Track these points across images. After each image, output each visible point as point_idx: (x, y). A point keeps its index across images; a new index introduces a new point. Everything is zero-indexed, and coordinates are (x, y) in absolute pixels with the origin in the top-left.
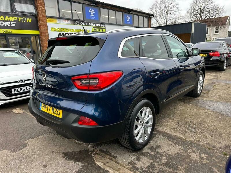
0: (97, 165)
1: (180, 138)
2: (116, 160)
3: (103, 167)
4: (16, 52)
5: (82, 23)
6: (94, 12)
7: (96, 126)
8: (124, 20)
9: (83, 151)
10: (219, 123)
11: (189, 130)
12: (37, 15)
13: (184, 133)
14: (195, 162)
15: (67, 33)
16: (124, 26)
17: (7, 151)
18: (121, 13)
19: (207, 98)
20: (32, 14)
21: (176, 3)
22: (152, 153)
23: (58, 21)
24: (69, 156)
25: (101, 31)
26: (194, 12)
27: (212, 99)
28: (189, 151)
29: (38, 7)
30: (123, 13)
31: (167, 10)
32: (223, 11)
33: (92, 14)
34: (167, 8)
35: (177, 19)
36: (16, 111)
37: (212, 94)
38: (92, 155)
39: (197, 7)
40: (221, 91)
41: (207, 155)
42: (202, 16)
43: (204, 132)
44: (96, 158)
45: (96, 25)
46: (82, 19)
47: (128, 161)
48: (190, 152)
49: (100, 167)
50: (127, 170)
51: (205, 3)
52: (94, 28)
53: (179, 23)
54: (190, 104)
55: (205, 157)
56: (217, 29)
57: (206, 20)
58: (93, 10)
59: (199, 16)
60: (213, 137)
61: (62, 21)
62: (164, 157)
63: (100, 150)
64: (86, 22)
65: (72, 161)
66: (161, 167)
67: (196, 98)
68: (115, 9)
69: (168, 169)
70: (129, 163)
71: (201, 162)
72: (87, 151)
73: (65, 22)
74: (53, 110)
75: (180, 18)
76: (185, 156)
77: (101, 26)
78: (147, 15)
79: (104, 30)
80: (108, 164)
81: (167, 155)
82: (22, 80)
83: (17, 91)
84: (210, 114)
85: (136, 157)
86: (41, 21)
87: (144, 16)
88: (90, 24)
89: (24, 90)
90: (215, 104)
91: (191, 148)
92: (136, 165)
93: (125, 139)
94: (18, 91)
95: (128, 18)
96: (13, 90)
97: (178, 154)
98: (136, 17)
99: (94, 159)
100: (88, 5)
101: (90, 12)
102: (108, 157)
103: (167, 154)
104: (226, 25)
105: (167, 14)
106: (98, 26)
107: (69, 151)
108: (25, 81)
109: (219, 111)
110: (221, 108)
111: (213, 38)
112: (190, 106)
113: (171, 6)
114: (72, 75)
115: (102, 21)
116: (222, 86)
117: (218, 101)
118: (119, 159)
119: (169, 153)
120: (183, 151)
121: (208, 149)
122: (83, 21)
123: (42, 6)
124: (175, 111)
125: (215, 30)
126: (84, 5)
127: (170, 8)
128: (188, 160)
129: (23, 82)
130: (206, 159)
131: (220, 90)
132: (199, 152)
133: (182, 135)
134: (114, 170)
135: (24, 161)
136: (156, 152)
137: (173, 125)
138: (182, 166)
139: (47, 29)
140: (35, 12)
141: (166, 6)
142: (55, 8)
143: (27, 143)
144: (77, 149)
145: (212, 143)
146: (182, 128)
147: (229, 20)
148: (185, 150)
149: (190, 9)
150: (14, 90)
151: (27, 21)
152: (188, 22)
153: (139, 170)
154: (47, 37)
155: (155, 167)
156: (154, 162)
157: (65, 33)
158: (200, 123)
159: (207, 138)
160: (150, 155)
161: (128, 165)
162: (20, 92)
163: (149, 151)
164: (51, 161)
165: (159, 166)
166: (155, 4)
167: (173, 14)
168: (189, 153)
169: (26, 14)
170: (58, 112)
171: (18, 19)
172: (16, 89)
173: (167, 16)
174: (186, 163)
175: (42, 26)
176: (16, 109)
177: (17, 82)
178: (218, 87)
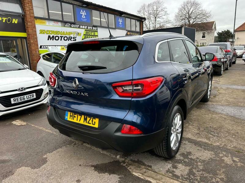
0: (135, 176)
1: (206, 143)
2: (152, 169)
3: (142, 178)
4: (7, 56)
5: (73, 26)
6: (85, 14)
7: (141, 134)
8: (116, 23)
9: (113, 162)
10: (237, 127)
11: (212, 135)
12: (24, 15)
13: (209, 139)
14: (231, 166)
15: (57, 35)
16: (116, 30)
17: (26, 168)
18: (113, 16)
19: (216, 102)
20: (18, 15)
21: (164, 7)
22: (186, 160)
23: (47, 23)
24: (100, 169)
25: (93, 34)
26: (182, 16)
27: (221, 103)
28: (221, 155)
29: (25, 7)
30: (115, 15)
31: (155, 14)
32: (210, 16)
33: (83, 16)
34: (155, 11)
35: (165, 23)
36: (17, 122)
37: (219, 99)
38: (124, 166)
39: (185, 11)
40: (227, 95)
41: (239, 159)
42: (190, 20)
43: (227, 136)
44: (130, 169)
45: (87, 28)
46: (73, 21)
47: (165, 170)
48: (223, 157)
49: (138, 177)
50: (168, 178)
51: (193, 8)
52: (85, 30)
53: (168, 28)
54: (203, 109)
55: (238, 161)
56: (204, 34)
57: (194, 24)
58: (84, 11)
59: (187, 21)
60: (237, 140)
61: (52, 23)
62: (199, 164)
63: (131, 160)
64: (77, 25)
65: (106, 174)
66: (200, 173)
67: (206, 103)
68: (108, 11)
69: (208, 175)
70: (167, 171)
71: (236, 165)
72: (117, 162)
73: (55, 24)
74: (85, 119)
75: (168, 22)
76: (218, 160)
77: (92, 28)
78: (139, 19)
79: (96, 34)
80: (146, 174)
81: (201, 161)
82: (22, 88)
83: (16, 100)
84: (225, 119)
85: (171, 165)
86: (29, 22)
87: (136, 20)
88: (81, 27)
89: (24, 99)
90: (226, 108)
91: (221, 152)
92: (175, 173)
93: (162, 146)
94: (18, 100)
95: (120, 21)
96: (12, 99)
97: (211, 159)
98: (128, 20)
99: (129, 170)
100: (79, 6)
101: (81, 13)
102: (143, 167)
103: (201, 159)
104: (212, 30)
105: (155, 18)
106: (90, 29)
107: (98, 163)
108: (25, 89)
109: (232, 115)
110: (233, 112)
111: (201, 43)
112: (203, 111)
113: (159, 9)
114: (113, 82)
115: (95, 24)
116: (225, 90)
117: (227, 105)
118: (155, 167)
119: (203, 158)
120: (214, 156)
121: (237, 152)
122: (74, 24)
123: (29, 5)
124: (191, 117)
125: (202, 35)
126: (75, 6)
127: (158, 12)
128: (223, 165)
129: (22, 90)
130: (239, 162)
131: (225, 94)
132: (230, 156)
133: (207, 140)
134: (155, 179)
135: (51, 177)
136: (189, 158)
137: (195, 130)
138: (220, 170)
139: (36, 31)
140: (21, 12)
141: (155, 10)
142: (44, 8)
143: (46, 158)
144: (106, 161)
145: (238, 146)
146: (205, 134)
147: (215, 25)
148: (217, 154)
149: (178, 14)
150: (14, 99)
151: (13, 22)
152: (176, 27)
153: (181, 178)
154: (36, 40)
155: (195, 174)
156: (191, 169)
157: (55, 36)
158: (219, 128)
159: (231, 141)
160: (185, 162)
161: (167, 173)
162: (20, 101)
163: (182, 158)
164: (82, 175)
165: (198, 173)
166: (143, 7)
167: (162, 18)
168: (221, 157)
169: (11, 14)
170: (92, 121)
171: (2, 20)
172: (16, 98)
173: (155, 20)
174: (223, 167)
175: (30, 27)
176: (16, 121)
177: (16, 90)
178: (222, 92)
